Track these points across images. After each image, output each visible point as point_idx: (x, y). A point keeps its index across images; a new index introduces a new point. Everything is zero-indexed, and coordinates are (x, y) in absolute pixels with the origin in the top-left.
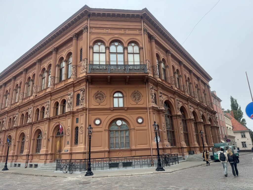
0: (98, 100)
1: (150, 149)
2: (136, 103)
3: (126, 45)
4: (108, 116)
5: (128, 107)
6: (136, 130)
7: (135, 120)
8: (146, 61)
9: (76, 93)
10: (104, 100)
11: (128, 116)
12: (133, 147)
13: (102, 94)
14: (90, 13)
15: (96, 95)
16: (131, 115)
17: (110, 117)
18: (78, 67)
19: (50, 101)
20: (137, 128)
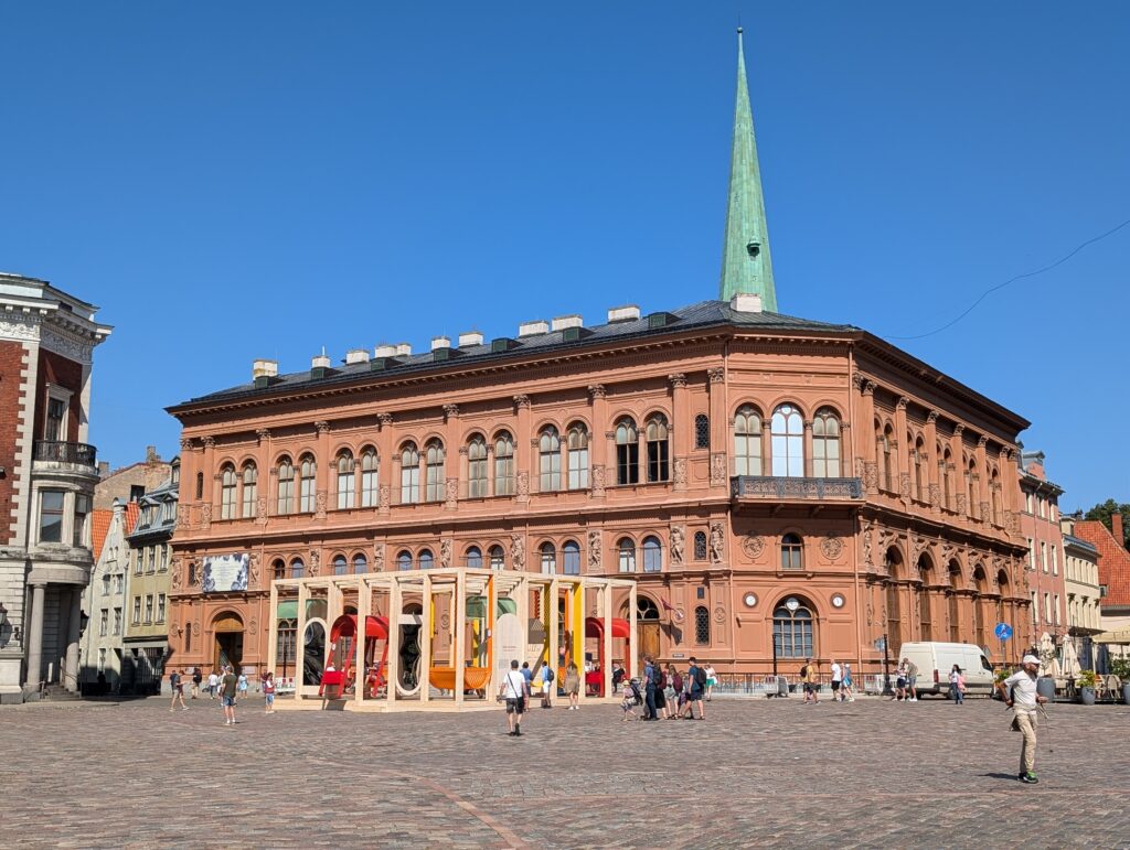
2: (830, 561)
3: (809, 418)
4: (771, 588)
5: (816, 572)
6: (830, 622)
7: (828, 599)
9: (694, 530)
10: (762, 551)
12: (824, 657)
13: (758, 538)
14: (732, 337)
15: (745, 541)
16: (817, 588)
17: (775, 591)
18: (691, 461)
19: (601, 532)
20: (831, 617)
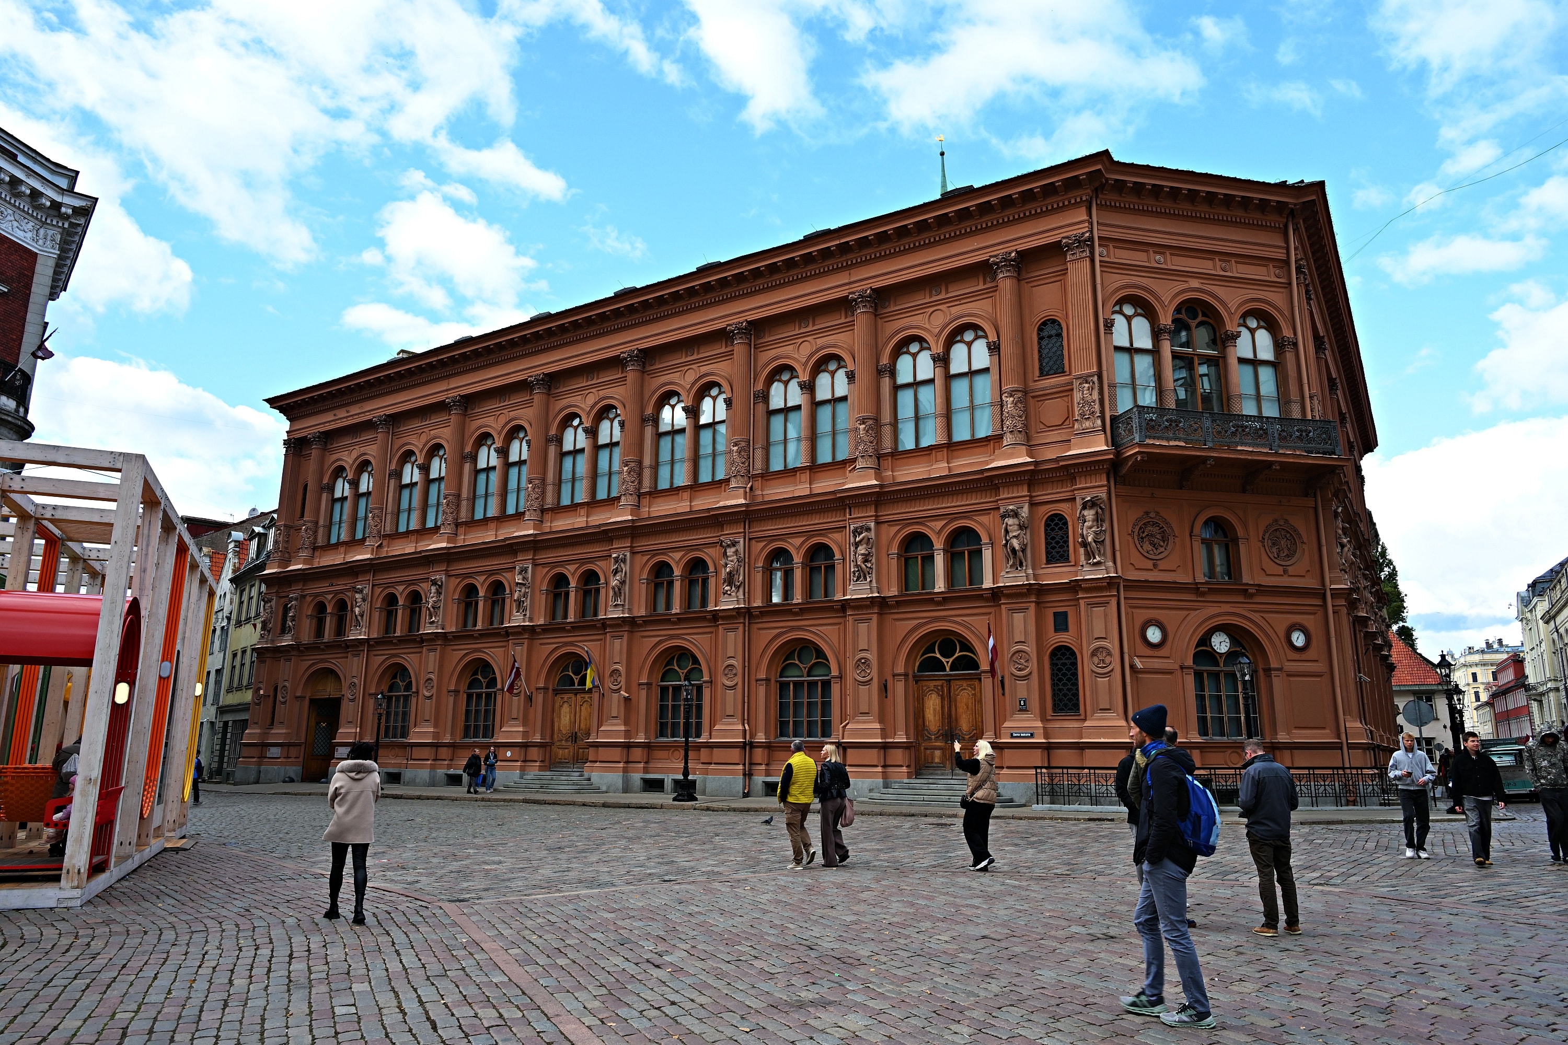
0: (1147, 546)
1: (1338, 747)
2: (1281, 568)
3: (1232, 326)
4: (1186, 613)
5: (1260, 585)
6: (1288, 675)
7: (1282, 634)
8: (1311, 397)
9: (1044, 512)
10: (1169, 548)
11: (1256, 617)
12: (1282, 737)
13: (1162, 525)
14: (1107, 179)
15: (1140, 528)
16: (1265, 615)
17: (1195, 616)
18: (1033, 397)
19: (872, 525)
20: (1289, 666)
